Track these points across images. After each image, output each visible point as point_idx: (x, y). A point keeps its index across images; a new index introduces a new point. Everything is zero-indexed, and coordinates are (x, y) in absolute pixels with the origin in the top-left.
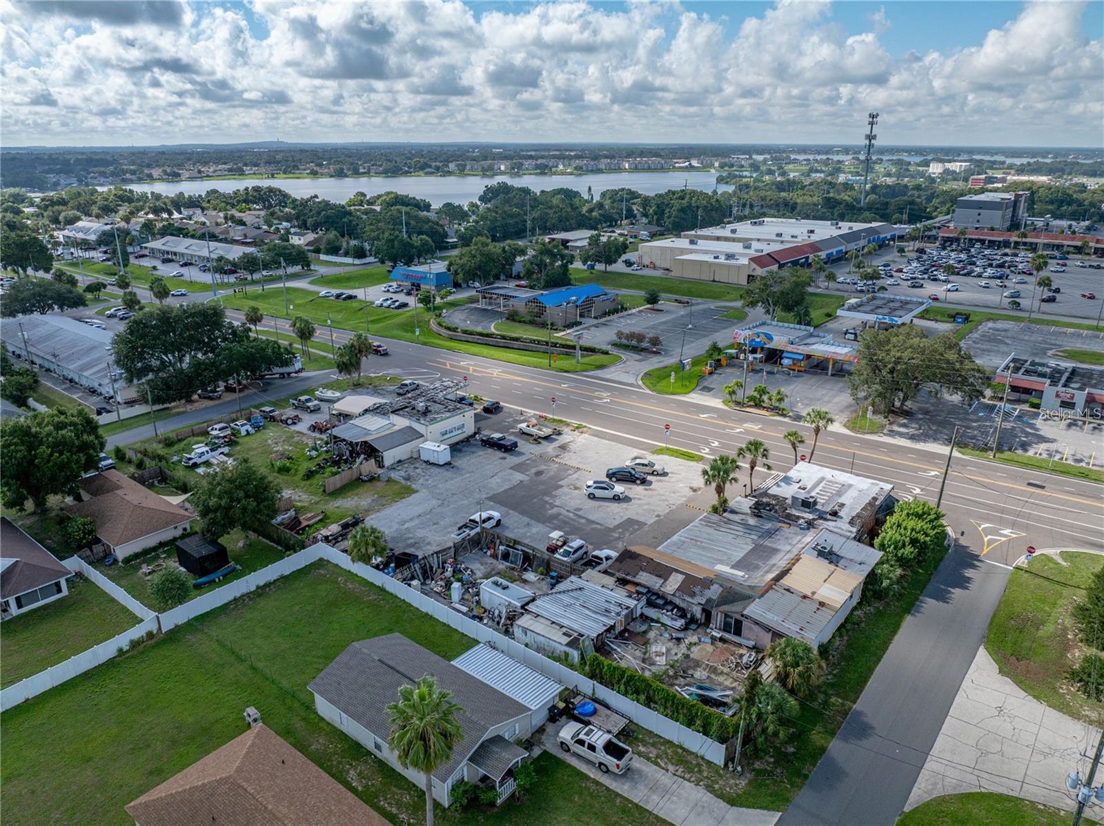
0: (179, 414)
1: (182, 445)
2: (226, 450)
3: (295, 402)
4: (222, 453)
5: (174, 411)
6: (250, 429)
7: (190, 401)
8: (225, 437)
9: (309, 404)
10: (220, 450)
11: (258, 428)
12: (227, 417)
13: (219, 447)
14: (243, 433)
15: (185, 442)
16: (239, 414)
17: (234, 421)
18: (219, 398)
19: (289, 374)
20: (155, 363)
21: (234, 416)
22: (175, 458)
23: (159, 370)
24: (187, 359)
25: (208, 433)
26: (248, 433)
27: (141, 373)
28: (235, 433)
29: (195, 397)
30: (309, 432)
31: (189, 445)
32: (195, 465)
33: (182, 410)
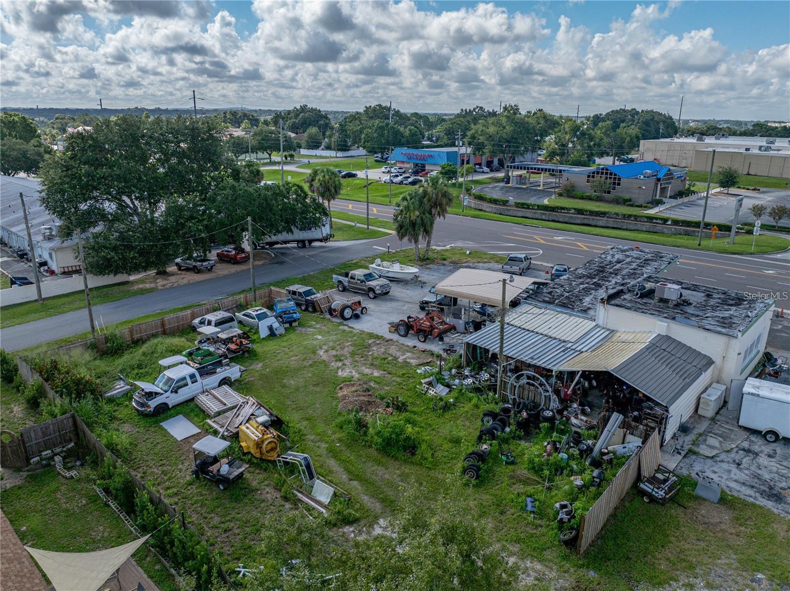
0: (142, 292)
1: (138, 354)
2: (234, 371)
3: (345, 280)
4: (225, 382)
5: (136, 287)
6: (276, 325)
7: (163, 273)
8: (230, 340)
9: (372, 283)
10: (222, 373)
11: (289, 322)
12: (229, 301)
13: (219, 364)
14: (264, 332)
15: (145, 348)
16: (250, 296)
17: (241, 307)
18: (210, 270)
19: (311, 241)
20: (110, 207)
21: (241, 298)
22: (120, 387)
23: (116, 218)
24: (162, 207)
25: (194, 329)
26: (272, 334)
27: (86, 221)
28: (248, 333)
29: (172, 269)
30: (395, 337)
31: (154, 355)
32: (163, 411)
33: (148, 286)
